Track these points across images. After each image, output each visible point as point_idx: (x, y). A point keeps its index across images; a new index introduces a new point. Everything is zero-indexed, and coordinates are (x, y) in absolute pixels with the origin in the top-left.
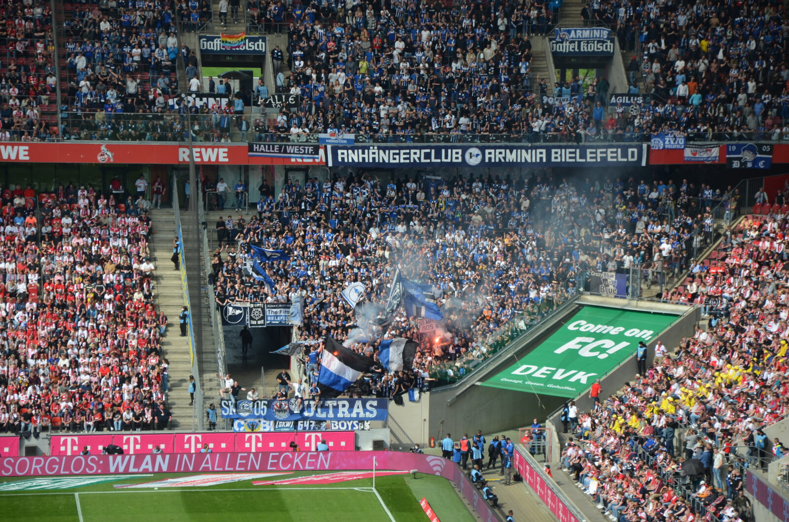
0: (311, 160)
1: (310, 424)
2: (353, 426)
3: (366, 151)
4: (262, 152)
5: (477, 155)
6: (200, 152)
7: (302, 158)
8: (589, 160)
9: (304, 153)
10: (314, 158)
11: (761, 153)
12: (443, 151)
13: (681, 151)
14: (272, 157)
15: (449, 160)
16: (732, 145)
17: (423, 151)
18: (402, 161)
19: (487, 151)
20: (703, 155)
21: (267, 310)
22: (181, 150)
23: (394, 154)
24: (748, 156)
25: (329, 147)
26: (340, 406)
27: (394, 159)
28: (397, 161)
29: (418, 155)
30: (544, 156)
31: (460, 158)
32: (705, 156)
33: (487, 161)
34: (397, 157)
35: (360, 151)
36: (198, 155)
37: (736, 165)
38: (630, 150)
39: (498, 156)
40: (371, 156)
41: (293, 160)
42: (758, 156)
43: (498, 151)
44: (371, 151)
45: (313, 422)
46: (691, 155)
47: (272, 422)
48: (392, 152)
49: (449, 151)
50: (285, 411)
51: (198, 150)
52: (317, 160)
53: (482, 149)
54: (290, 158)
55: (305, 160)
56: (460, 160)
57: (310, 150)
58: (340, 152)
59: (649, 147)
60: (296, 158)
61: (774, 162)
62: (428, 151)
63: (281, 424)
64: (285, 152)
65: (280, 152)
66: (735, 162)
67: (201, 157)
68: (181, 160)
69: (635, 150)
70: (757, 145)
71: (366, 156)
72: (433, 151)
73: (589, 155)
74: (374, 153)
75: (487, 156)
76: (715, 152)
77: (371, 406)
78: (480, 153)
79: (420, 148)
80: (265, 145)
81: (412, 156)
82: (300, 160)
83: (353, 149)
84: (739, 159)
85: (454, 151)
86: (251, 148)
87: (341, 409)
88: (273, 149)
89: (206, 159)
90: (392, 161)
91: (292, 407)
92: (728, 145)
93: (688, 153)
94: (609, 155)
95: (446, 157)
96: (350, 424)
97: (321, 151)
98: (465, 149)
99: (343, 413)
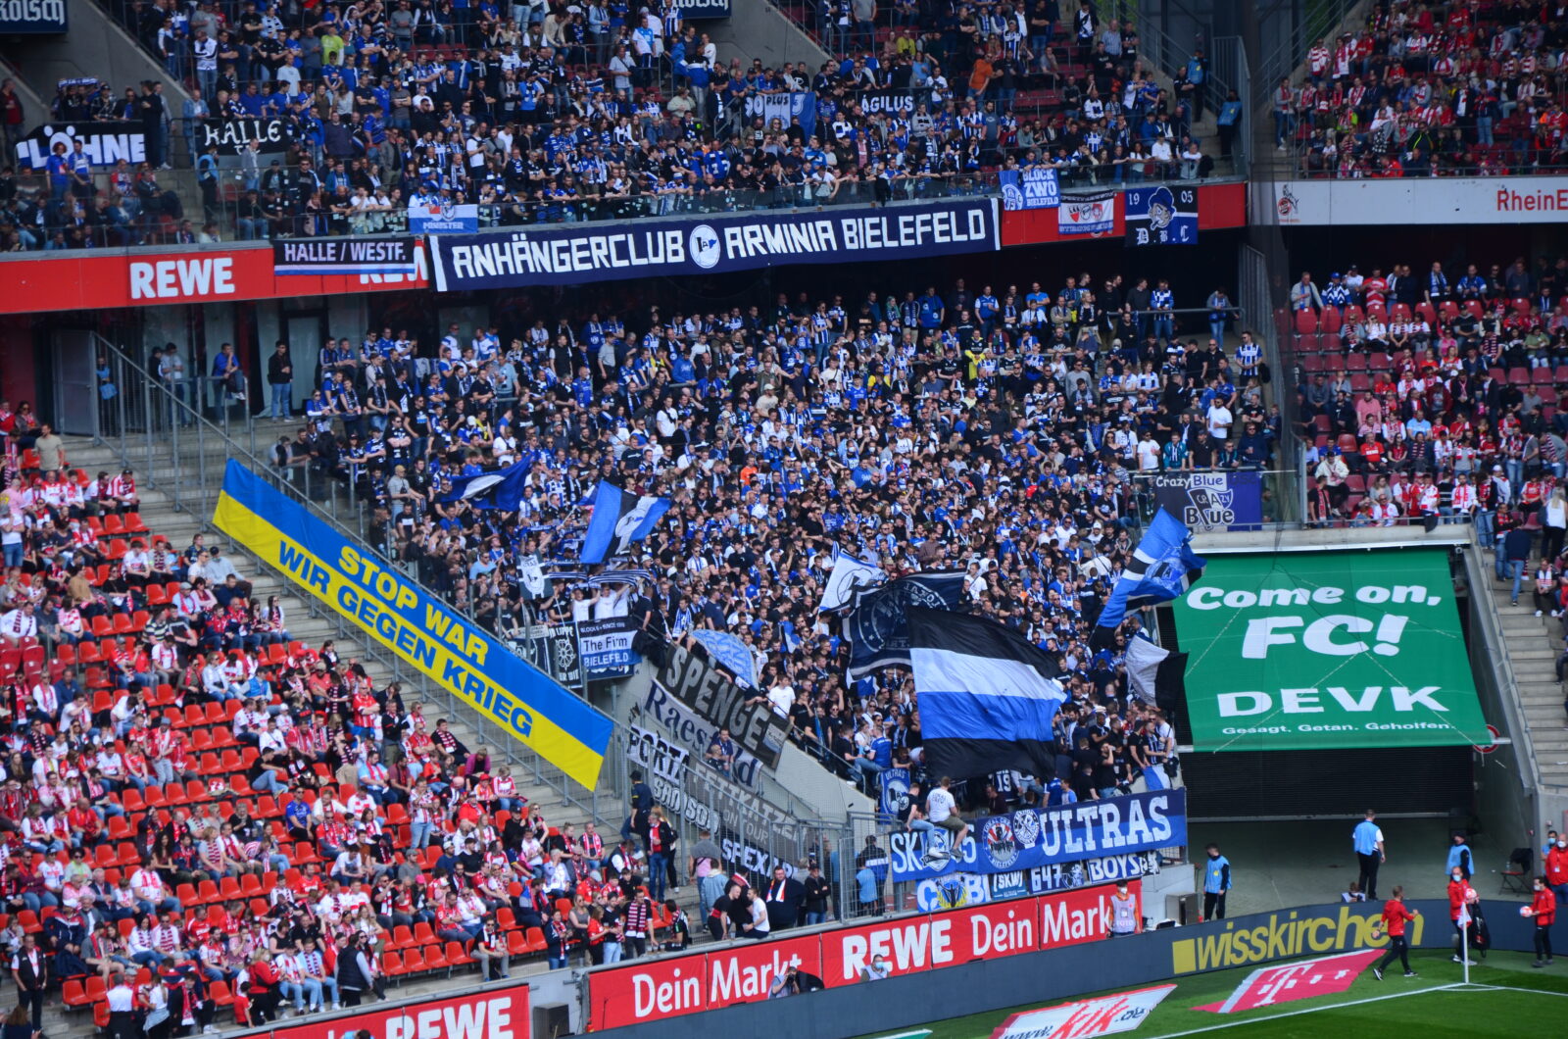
0: (398, 278)
1: (1054, 872)
2: (1129, 867)
3: (507, 245)
4: (302, 261)
5: (712, 243)
6: (175, 272)
7: (382, 273)
8: (905, 243)
9: (386, 261)
10: (405, 272)
11: (1182, 207)
12: (649, 235)
13: (1053, 210)
14: (322, 274)
15: (660, 260)
16: (1133, 192)
17: (613, 239)
18: (579, 267)
19: (728, 232)
20: (1088, 219)
21: (581, 641)
22: (136, 268)
23: (561, 250)
24: (1159, 216)
25: (434, 240)
26: (1105, 818)
27: (562, 263)
28: (567, 268)
29: (604, 251)
30: (831, 235)
31: (681, 252)
32: (1092, 220)
33: (731, 255)
34: (565, 256)
35: (496, 246)
36: (172, 279)
37: (1143, 237)
38: (972, 213)
39: (750, 241)
40: (519, 258)
41: (364, 279)
42: (1176, 214)
43: (748, 229)
44: (516, 246)
45: (1058, 868)
46: (1071, 221)
47: (986, 879)
48: (556, 244)
49: (660, 234)
50: (1009, 845)
51: (171, 265)
52: (412, 277)
53: (719, 226)
54: (358, 273)
55: (390, 278)
56: (681, 258)
57: (398, 251)
58: (456, 251)
59: (1001, 203)
60: (369, 272)
61: (1203, 227)
62: (621, 238)
63: (1004, 882)
64: (348, 260)
65: (338, 262)
66: (1141, 230)
67: (178, 284)
68: (136, 295)
69: (979, 213)
70: (1172, 188)
71: (507, 258)
72: (630, 237)
73: (904, 231)
74: (522, 251)
75: (730, 244)
76: (1108, 209)
77: (1158, 810)
78: (715, 237)
79: (607, 232)
80: (307, 244)
81: (595, 252)
82: (377, 279)
83: (481, 241)
84: (1146, 223)
85: (670, 234)
86: (279, 257)
87: (1108, 827)
88: (325, 254)
89: (188, 291)
90: (559, 269)
91: (1021, 834)
92: (1127, 192)
93: (1065, 215)
94: (938, 228)
95: (656, 254)
96: (1123, 863)
97: (419, 252)
98: (687, 228)
99: (1112, 835)
